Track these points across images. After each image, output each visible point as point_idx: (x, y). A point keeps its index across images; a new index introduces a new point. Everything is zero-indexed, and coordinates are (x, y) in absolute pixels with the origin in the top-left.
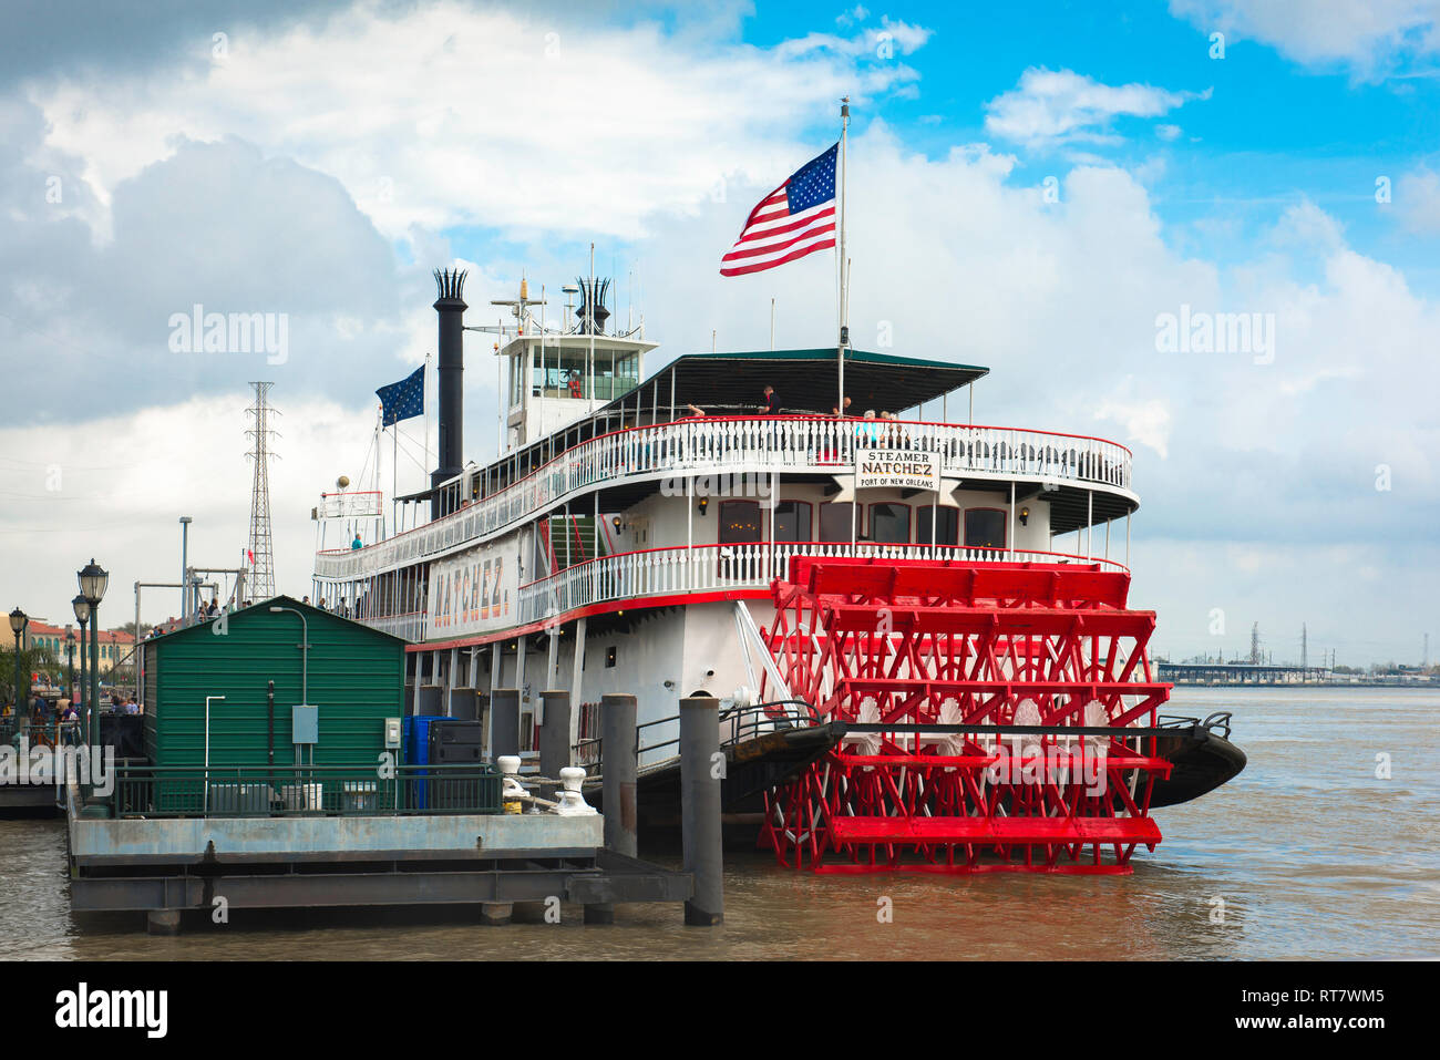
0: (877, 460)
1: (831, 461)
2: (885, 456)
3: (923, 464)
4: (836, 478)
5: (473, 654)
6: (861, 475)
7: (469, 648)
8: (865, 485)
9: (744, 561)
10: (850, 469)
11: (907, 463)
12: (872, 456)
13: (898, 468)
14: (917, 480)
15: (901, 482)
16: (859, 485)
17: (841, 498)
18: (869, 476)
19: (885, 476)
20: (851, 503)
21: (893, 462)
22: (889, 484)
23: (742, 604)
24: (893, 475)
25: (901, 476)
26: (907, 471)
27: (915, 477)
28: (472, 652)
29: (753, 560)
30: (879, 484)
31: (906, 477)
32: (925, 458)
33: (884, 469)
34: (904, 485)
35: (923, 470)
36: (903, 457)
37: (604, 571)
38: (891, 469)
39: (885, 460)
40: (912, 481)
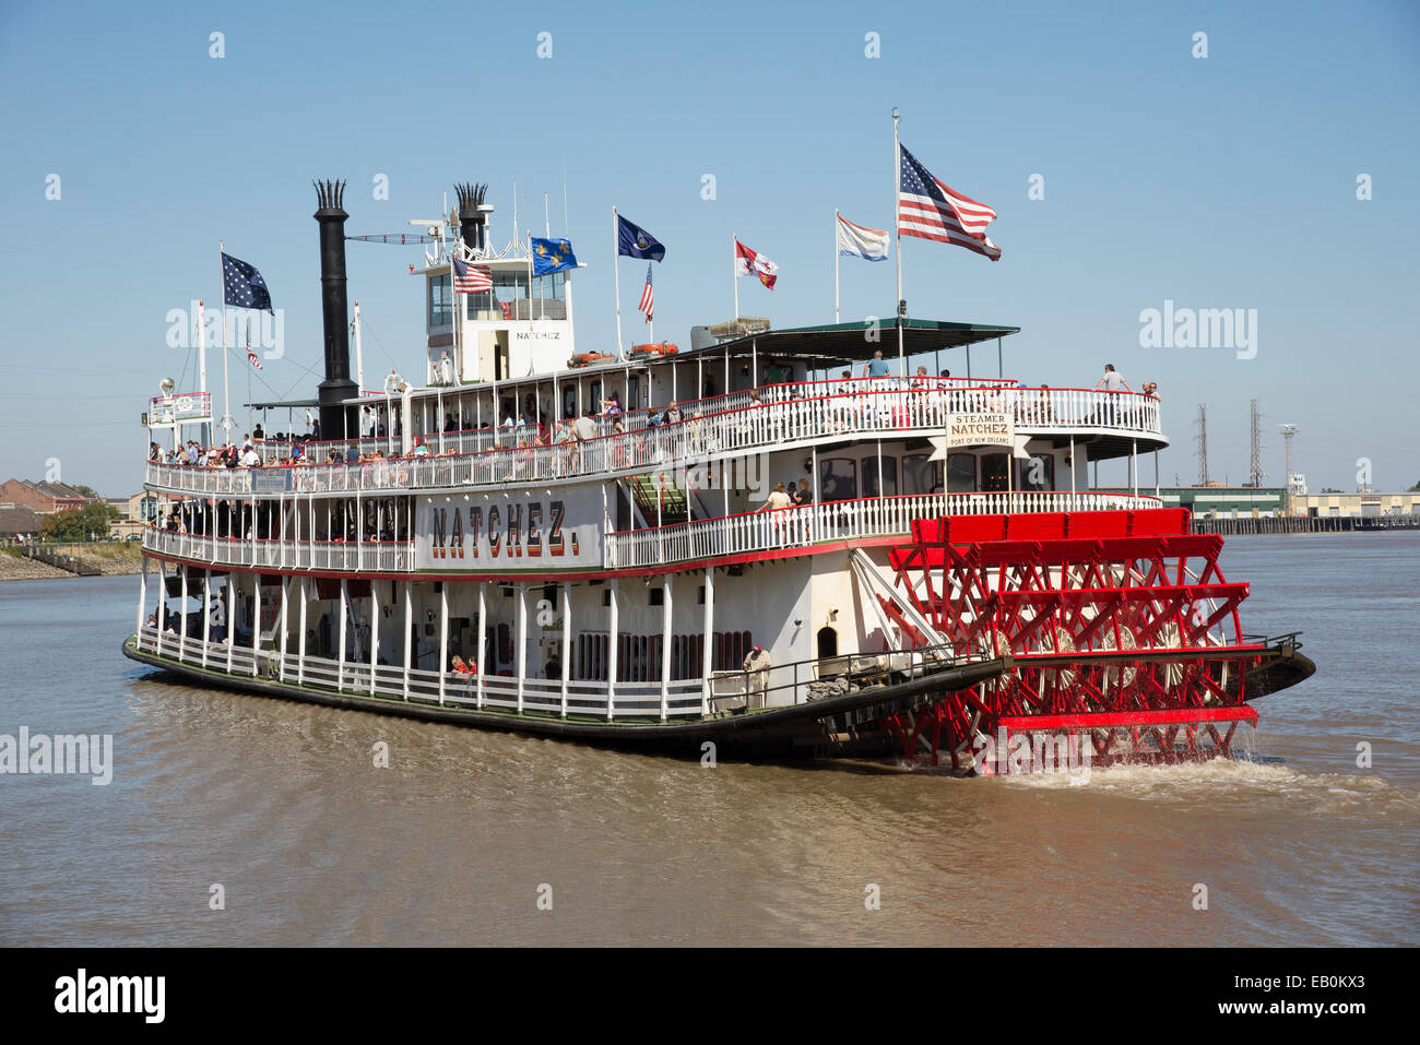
0: (962, 423)
1: (925, 426)
2: (969, 419)
3: (1000, 423)
4: (929, 440)
6: (950, 437)
8: (954, 445)
9: (860, 514)
10: (941, 432)
11: (987, 424)
12: (959, 420)
13: (980, 429)
14: (996, 439)
15: (984, 440)
16: (950, 446)
17: (934, 457)
18: (957, 437)
19: (970, 436)
20: (943, 461)
21: (976, 424)
22: (974, 443)
24: (977, 435)
25: (983, 435)
26: (988, 431)
27: (996, 436)
30: (966, 444)
31: (987, 436)
32: (1002, 419)
33: (969, 430)
34: (986, 442)
35: (1000, 429)
36: (984, 418)
37: (736, 527)
38: (975, 430)
39: (969, 423)
40: (992, 439)
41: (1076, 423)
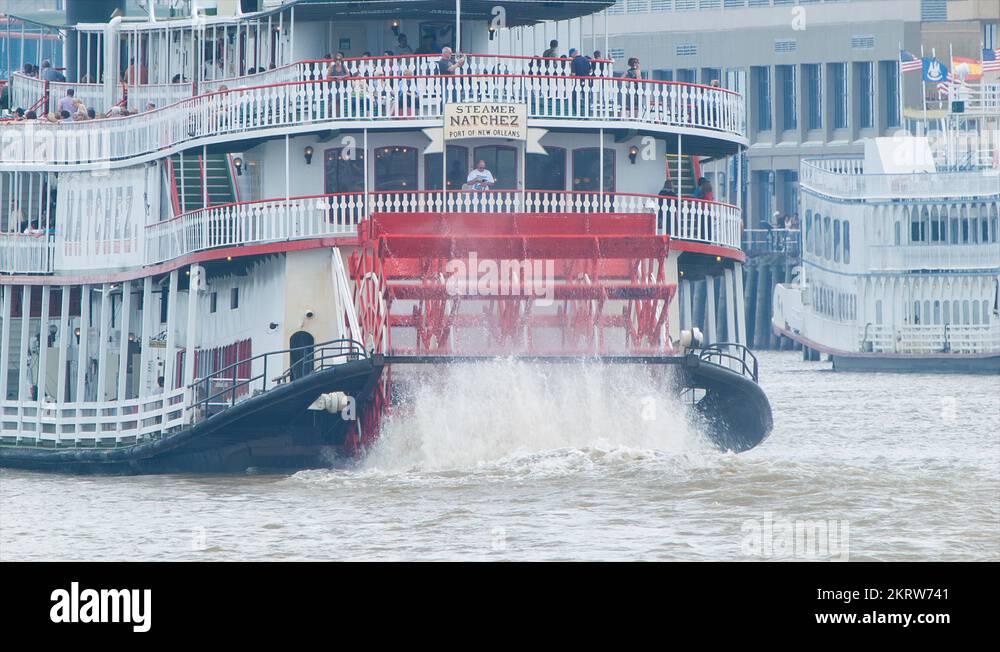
0: (465, 113)
2: (471, 110)
3: (509, 115)
4: (425, 131)
5: (105, 293)
6: (449, 128)
7: (100, 286)
8: (453, 137)
9: (339, 210)
10: (439, 123)
11: (494, 115)
12: (460, 110)
13: (484, 119)
14: (504, 132)
15: (488, 132)
16: (448, 137)
17: (430, 149)
18: (456, 128)
19: (472, 127)
20: (442, 154)
21: (480, 115)
22: (476, 135)
23: (336, 251)
24: (481, 127)
25: (488, 127)
26: (494, 122)
27: (502, 128)
28: (103, 291)
29: (347, 209)
30: (467, 136)
31: (493, 128)
32: (512, 110)
33: (471, 121)
34: (492, 135)
35: (509, 121)
36: (490, 109)
37: (212, 220)
38: (478, 121)
39: (472, 113)
40: (499, 132)
41: (607, 116)
